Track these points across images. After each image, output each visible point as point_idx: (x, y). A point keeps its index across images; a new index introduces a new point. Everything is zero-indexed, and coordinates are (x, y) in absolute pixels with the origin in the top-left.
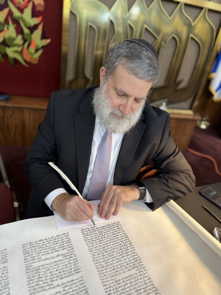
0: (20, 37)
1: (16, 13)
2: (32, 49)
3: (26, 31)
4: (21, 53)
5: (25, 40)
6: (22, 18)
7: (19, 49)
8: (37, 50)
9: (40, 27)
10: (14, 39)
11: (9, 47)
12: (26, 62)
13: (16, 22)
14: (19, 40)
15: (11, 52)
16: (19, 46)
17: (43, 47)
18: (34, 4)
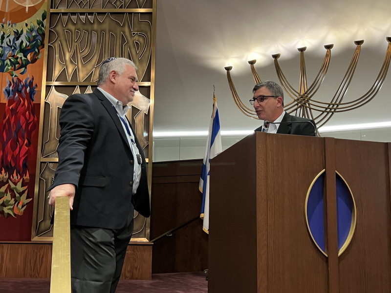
0: (13, 199)
1: (13, 186)
2: (20, 206)
3: (17, 195)
4: (12, 209)
5: (16, 201)
6: (16, 188)
7: (12, 207)
8: (23, 207)
9: (26, 192)
10: (10, 201)
11: (5, 206)
12: (15, 215)
13: (12, 191)
14: (12, 201)
15: (6, 210)
16: (11, 205)
17: (27, 204)
18: (23, 179)
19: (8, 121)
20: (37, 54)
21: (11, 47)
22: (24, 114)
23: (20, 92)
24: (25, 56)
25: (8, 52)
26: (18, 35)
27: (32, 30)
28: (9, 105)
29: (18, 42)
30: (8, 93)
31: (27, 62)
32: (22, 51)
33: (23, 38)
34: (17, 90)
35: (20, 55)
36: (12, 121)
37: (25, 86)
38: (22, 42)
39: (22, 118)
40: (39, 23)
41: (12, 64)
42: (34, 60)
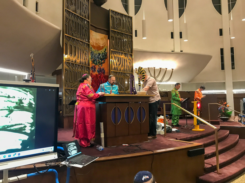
19: (99, 80)
20: (105, 61)
21: (98, 57)
22: (103, 78)
23: (101, 71)
24: (102, 61)
25: (97, 59)
26: (99, 54)
27: (103, 53)
28: (99, 75)
29: (100, 56)
30: (98, 71)
31: (102, 63)
32: (101, 59)
33: (101, 55)
34: (100, 71)
35: (100, 61)
36: (100, 80)
37: (102, 70)
38: (100, 57)
39: (102, 79)
40: (105, 52)
41: (99, 63)
42: (104, 63)
